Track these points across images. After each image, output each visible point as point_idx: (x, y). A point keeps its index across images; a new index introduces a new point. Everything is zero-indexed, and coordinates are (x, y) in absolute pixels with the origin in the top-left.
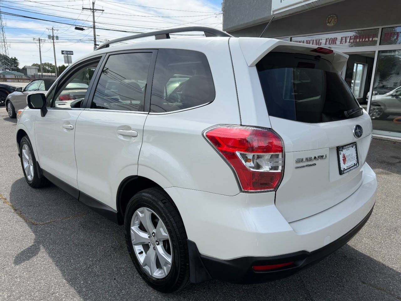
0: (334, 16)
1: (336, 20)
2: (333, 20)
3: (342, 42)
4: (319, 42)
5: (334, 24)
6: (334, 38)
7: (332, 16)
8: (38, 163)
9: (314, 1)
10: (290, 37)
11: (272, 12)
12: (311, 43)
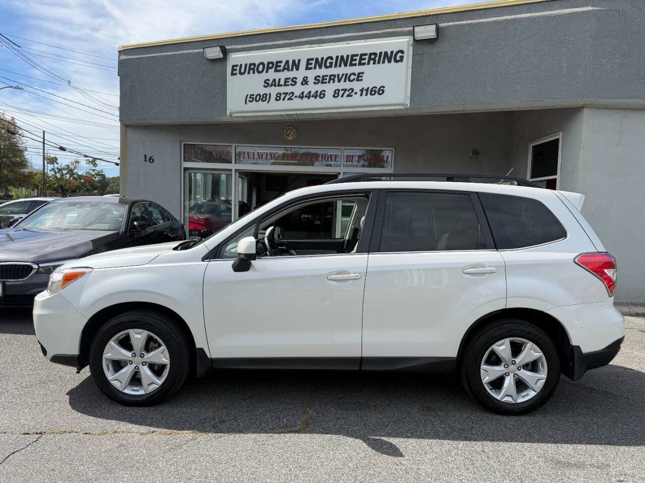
0: (293, 128)
1: (295, 133)
2: (291, 133)
4: (274, 156)
5: (293, 137)
7: (290, 128)
8: (202, 350)
9: (298, 112)
10: (234, 145)
11: (228, 113)
12: (264, 157)
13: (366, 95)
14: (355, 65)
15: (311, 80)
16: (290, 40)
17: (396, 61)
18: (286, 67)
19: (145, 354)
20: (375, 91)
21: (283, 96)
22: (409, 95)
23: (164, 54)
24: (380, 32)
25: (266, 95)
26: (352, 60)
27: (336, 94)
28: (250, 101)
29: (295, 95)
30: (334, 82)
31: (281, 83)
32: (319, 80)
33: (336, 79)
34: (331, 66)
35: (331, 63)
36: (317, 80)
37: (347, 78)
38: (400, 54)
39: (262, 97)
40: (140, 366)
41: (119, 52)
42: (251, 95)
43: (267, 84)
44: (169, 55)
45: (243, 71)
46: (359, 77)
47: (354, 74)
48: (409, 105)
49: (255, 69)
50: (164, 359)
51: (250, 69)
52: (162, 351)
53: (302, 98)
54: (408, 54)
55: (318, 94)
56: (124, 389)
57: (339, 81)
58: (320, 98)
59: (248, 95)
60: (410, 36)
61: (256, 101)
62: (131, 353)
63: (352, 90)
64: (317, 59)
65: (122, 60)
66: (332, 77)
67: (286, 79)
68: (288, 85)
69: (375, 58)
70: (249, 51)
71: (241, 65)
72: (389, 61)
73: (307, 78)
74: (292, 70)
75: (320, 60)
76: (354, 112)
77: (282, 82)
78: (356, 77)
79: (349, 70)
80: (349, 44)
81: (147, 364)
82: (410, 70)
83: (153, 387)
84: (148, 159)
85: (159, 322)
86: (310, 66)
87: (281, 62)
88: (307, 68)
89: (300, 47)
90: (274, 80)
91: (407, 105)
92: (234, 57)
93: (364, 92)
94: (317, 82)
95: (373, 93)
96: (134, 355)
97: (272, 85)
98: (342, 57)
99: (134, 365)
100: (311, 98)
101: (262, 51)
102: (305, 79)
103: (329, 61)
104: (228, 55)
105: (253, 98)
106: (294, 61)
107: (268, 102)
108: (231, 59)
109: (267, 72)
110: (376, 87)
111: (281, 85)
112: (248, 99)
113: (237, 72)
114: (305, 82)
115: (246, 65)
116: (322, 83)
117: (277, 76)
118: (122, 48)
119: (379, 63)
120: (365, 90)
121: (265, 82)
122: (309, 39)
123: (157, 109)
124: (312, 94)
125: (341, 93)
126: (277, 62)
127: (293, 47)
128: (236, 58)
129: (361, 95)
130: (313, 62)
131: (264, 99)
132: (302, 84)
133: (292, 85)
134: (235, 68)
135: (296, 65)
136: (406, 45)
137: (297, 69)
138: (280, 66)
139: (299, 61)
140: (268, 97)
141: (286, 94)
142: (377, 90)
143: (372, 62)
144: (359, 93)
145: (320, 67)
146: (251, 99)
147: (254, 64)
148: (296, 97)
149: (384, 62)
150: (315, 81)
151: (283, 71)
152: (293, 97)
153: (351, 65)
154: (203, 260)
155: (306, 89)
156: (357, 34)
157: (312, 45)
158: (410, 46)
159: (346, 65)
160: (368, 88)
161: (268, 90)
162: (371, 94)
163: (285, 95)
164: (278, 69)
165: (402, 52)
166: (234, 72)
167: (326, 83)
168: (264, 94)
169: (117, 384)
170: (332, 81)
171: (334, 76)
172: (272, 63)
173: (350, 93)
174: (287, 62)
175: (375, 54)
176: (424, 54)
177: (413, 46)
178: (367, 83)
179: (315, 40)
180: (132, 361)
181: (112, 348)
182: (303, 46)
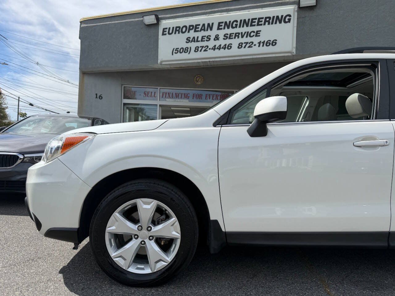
0: (201, 76)
1: (202, 80)
2: (200, 80)
3: (207, 98)
4: (187, 96)
5: (201, 82)
6: (200, 94)
7: (199, 76)
8: (216, 222)
9: (211, 60)
10: (159, 88)
11: (159, 61)
12: (180, 96)
13: (263, 46)
14: (254, 25)
15: (221, 37)
16: (205, 10)
17: (285, 22)
18: (203, 28)
19: (153, 228)
20: (270, 43)
21: (200, 49)
22: (295, 46)
23: (113, 22)
24: (272, 3)
25: (188, 48)
26: (252, 22)
27: (240, 46)
28: (175, 53)
29: (209, 48)
30: (238, 38)
31: (198, 40)
32: (227, 37)
33: (240, 36)
34: (236, 27)
35: (236, 25)
36: (226, 37)
37: (249, 34)
38: (288, 17)
39: (184, 50)
40: (147, 241)
41: (80, 22)
42: (176, 49)
43: (188, 40)
44: (117, 23)
45: (171, 32)
46: (257, 34)
47: (254, 32)
48: (295, 52)
49: (180, 30)
50: (174, 233)
51: (176, 30)
52: (172, 224)
53: (214, 49)
54: (294, 17)
55: (227, 46)
56: (129, 267)
57: (242, 37)
58: (228, 49)
59: (174, 49)
60: (295, 5)
61: (180, 53)
62: (137, 226)
63: (252, 43)
64: (226, 22)
65: (83, 27)
66: (237, 35)
67: (202, 37)
68: (204, 41)
69: (269, 20)
70: (175, 18)
71: (170, 28)
72: (280, 22)
73: (218, 35)
74: (207, 30)
75: (228, 23)
76: (253, 58)
77: (200, 39)
78: (255, 34)
79: (250, 29)
80: (249, 11)
81: (154, 238)
82: (295, 28)
83: (161, 265)
84: (98, 97)
85: (170, 191)
86: (220, 27)
87: (199, 25)
88: (218, 29)
89: (213, 14)
90: (194, 38)
91: (293, 52)
92: (165, 23)
93: (261, 44)
94: (225, 38)
95: (268, 44)
96: (140, 228)
97: (192, 41)
98: (245, 20)
99: (140, 240)
100: (221, 49)
101: (185, 18)
102: (217, 36)
103: (235, 23)
104: (160, 22)
105: (178, 51)
106: (209, 24)
107: (189, 53)
108: (162, 24)
109: (189, 32)
110: (270, 41)
111: (199, 41)
112: (174, 51)
113: (167, 33)
114: (217, 38)
115: (173, 28)
116: (230, 38)
117: (196, 35)
118: (83, 19)
119: (272, 23)
120: (262, 43)
121: (187, 39)
122: (220, 9)
123: (107, 60)
124: (221, 47)
125: (244, 45)
126: (196, 25)
127: (208, 15)
128: (166, 23)
129: (259, 46)
130: (223, 24)
131: (186, 51)
132: (215, 40)
133: (207, 41)
134: (165, 30)
135: (210, 27)
136: (293, 11)
137: (211, 29)
138: (198, 28)
139: (213, 24)
140: (189, 50)
141: (203, 47)
142: (271, 42)
143: (267, 23)
144: (258, 45)
145: (228, 28)
146: (176, 52)
147: (179, 27)
148: (210, 49)
149: (276, 23)
150: (224, 38)
151: (200, 31)
152: (208, 49)
153: (251, 25)
154: (215, 125)
155: (217, 43)
156: (255, 5)
157: (222, 13)
158: (295, 12)
159: (247, 26)
160: (264, 41)
161: (189, 45)
162: (267, 45)
163: (201, 48)
164: (197, 30)
165: (290, 16)
166: (165, 33)
167: (232, 38)
168: (186, 48)
169: (120, 262)
170: (237, 37)
171: (239, 33)
172: (193, 26)
173: (251, 45)
174: (204, 25)
175: (270, 18)
176: (305, 17)
177: (298, 12)
178: (264, 37)
179: (225, 10)
180: (137, 235)
181: (117, 221)
182: (215, 14)
